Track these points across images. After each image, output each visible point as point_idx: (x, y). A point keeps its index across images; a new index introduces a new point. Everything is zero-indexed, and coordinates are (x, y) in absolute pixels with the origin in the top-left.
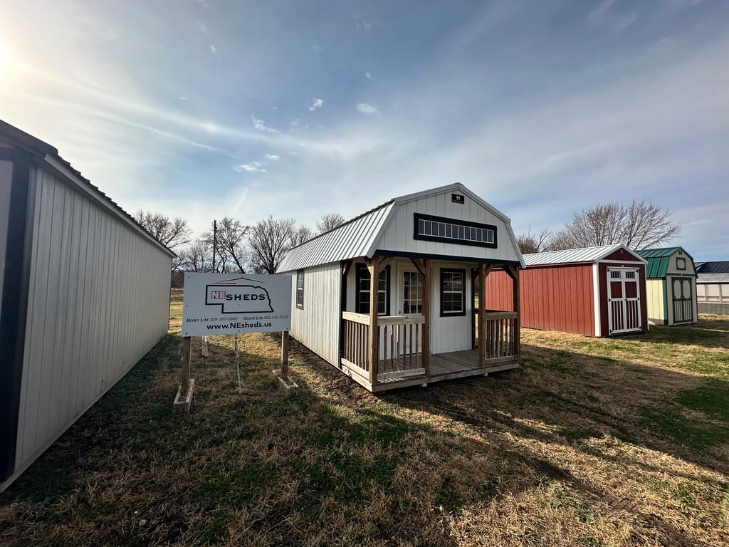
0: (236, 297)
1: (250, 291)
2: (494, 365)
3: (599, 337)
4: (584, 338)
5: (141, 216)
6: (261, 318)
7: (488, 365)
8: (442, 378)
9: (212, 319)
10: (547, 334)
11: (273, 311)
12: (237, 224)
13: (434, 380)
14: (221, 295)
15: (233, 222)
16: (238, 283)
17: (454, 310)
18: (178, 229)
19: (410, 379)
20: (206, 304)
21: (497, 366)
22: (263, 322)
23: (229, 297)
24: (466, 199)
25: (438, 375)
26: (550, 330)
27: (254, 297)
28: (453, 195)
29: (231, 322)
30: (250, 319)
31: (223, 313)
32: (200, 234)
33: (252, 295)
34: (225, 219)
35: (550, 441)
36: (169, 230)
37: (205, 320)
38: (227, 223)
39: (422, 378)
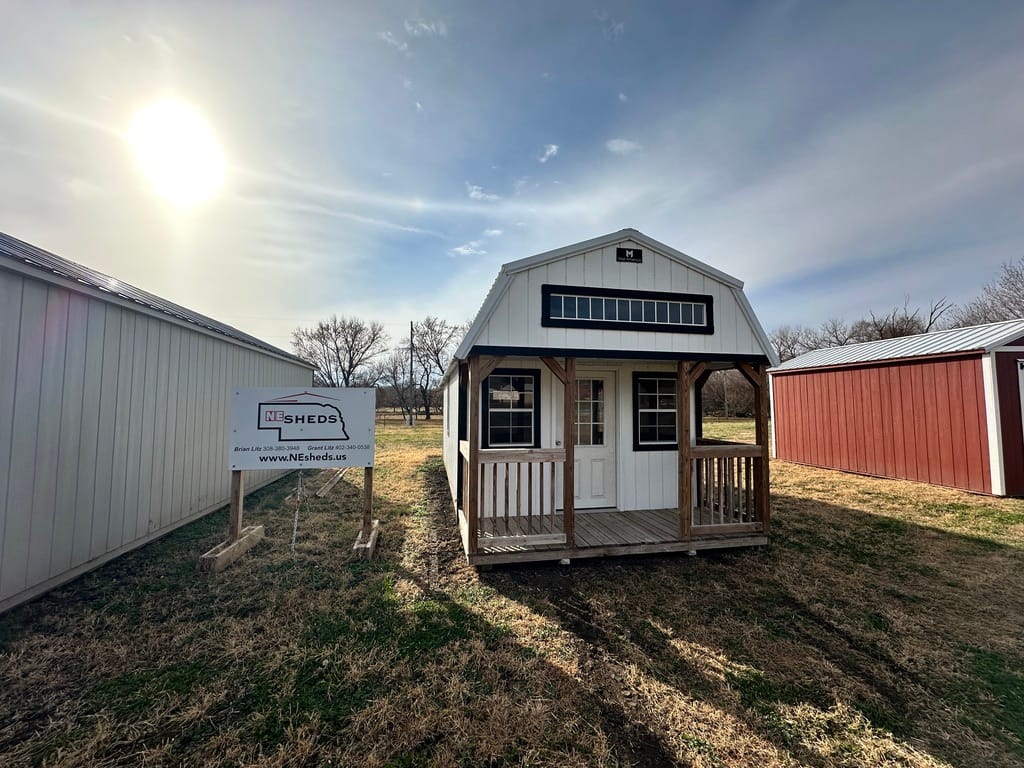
0: (297, 419)
1: (317, 411)
2: (711, 538)
3: (1002, 497)
4: (965, 497)
5: (335, 322)
6: (331, 448)
7: (695, 536)
8: (601, 552)
9: (266, 449)
10: (884, 486)
11: (348, 438)
12: (443, 324)
13: (583, 555)
14: (278, 416)
15: (438, 322)
16: (301, 399)
17: (660, 440)
18: (375, 336)
19: (538, 549)
20: (259, 428)
21: (717, 539)
22: (334, 453)
23: (288, 419)
24: (646, 254)
25: (592, 547)
26: (896, 477)
27: (322, 419)
28: (618, 249)
29: (290, 452)
30: (316, 448)
31: (280, 440)
32: (399, 340)
33: (319, 417)
34: (428, 320)
35: (700, 695)
36: (365, 337)
37: (258, 449)
38: (430, 325)
39: (563, 549)
